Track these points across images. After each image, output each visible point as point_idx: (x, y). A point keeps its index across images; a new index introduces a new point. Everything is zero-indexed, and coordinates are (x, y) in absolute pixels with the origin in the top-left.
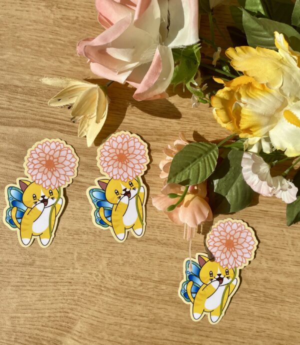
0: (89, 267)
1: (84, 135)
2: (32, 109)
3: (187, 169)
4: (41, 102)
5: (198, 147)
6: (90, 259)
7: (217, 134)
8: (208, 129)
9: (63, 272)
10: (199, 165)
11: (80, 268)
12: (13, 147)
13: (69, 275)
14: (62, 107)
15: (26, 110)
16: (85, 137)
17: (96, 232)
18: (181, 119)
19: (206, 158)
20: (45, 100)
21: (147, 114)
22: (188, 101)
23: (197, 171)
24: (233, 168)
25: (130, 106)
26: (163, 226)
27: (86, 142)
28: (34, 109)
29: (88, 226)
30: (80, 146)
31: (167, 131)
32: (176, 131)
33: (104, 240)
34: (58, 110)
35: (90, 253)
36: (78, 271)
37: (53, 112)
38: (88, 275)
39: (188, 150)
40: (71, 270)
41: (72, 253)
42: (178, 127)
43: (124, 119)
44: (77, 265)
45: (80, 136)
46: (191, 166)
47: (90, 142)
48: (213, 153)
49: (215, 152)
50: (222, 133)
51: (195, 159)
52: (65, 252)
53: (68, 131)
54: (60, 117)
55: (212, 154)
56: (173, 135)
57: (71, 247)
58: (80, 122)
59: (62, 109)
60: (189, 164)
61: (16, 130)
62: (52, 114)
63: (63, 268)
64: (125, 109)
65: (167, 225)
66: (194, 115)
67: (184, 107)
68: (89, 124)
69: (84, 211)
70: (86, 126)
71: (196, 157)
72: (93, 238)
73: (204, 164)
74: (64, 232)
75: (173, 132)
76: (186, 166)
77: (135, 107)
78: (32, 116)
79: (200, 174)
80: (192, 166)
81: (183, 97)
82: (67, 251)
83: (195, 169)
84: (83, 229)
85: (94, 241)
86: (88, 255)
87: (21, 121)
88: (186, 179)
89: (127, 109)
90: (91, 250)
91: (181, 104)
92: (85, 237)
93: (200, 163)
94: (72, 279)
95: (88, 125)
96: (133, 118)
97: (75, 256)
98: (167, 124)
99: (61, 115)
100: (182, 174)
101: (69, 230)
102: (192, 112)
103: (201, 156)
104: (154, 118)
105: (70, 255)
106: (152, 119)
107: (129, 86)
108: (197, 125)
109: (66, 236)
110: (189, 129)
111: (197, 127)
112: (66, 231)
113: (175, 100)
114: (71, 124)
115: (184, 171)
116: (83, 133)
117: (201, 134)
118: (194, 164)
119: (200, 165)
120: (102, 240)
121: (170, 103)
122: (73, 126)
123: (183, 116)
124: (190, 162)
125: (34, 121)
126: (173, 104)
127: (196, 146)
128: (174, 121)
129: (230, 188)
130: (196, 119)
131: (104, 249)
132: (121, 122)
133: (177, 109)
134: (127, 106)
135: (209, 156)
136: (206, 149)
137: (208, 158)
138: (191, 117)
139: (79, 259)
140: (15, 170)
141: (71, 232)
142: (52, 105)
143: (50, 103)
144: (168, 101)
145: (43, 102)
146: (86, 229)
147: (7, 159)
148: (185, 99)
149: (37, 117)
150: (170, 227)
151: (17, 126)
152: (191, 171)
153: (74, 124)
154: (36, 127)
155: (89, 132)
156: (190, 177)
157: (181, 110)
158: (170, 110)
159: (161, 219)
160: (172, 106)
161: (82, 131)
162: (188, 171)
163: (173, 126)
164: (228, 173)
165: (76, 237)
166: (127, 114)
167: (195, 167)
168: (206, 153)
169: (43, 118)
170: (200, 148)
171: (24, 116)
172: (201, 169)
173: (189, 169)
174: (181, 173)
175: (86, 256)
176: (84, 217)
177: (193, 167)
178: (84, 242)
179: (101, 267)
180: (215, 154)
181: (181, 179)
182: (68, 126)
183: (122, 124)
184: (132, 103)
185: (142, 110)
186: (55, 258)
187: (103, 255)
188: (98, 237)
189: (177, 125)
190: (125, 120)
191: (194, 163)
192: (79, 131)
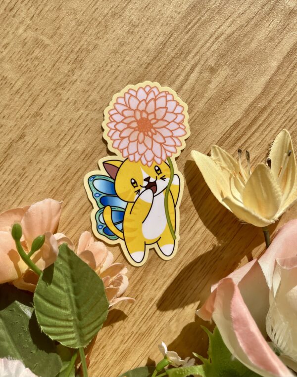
0: (17, 50)
1: (212, 154)
2: (291, 103)
3: (70, 287)
4: (293, 121)
5: (96, 321)
6: (29, 57)
7: (103, 347)
8: (118, 339)
9: (32, 10)
10: (66, 308)
11: (24, 36)
12: (253, 45)
13: (23, 14)
14: (270, 146)
15: (293, 93)
16: (209, 155)
17: (63, 89)
18: (155, 307)
19: (71, 324)
20: (293, 129)
21: (191, 261)
22: (176, 332)
23: (57, 302)
24: (34, 352)
25: (216, 243)
26: (14, 190)
27: (200, 151)
28: (289, 105)
29: (78, 82)
30: (200, 138)
31: (150, 276)
32: (142, 290)
33: (43, 94)
34: (268, 138)
35: (36, 63)
36: (21, 31)
37: (269, 129)
38: (6, 41)
39: (98, 304)
40: (28, 21)
41: (52, 37)
42: (146, 296)
43: (202, 224)
44: (30, 33)
45: (214, 147)
46: (72, 295)
47: (197, 156)
48: (73, 339)
49: (72, 342)
50: (101, 355)
51: (78, 307)
52: (59, 28)
53: (230, 134)
54: (257, 134)
55: (73, 335)
56: (138, 281)
57: (62, 41)
58: (234, 159)
59: (266, 144)
60: (76, 294)
61: (274, 64)
62: (267, 127)
63: (38, 11)
64: (216, 233)
65: (10, 197)
66: (150, 329)
67: (170, 320)
68: (224, 171)
69: (104, 90)
70: (224, 165)
71: (82, 310)
72: (56, 80)
73: (64, 318)
74: (89, 44)
75: (144, 284)
76: (75, 288)
77: (211, 249)
78: (280, 98)
79: (48, 305)
80: (70, 297)
81: (185, 328)
82: (59, 32)
83: (63, 301)
84: (78, 73)
85: (51, 79)
86: (36, 58)
87: (283, 78)
88: (54, 278)
89: (215, 236)
90: (40, 67)
91: (178, 320)
92: (65, 69)
93: (68, 312)
94: (14, 16)
95: (223, 168)
96: (198, 237)
97: (44, 38)
98: (161, 282)
99: (258, 138)
100: (66, 276)
101: (89, 52)
102: (157, 329)
103: (80, 317)
104: (181, 268)
105: (51, 33)
106: (180, 263)
107: (246, 258)
108: (133, 326)
109: (82, 43)
110: (135, 310)
111: (131, 324)
112: (91, 47)
113: (189, 313)
114: (239, 144)
115: (69, 280)
116: (216, 154)
117: (117, 324)
118: (71, 303)
119: (63, 311)
120: (46, 91)
121: (187, 304)
122: (233, 145)
123: (158, 312)
124: (78, 297)
125: (272, 95)
126: (184, 308)
127: (99, 317)
128: (159, 295)
129: (7, 327)
130: (144, 329)
131: (31, 86)
132: (200, 216)
133: (174, 309)
134: (219, 239)
135: (70, 330)
136: (85, 331)
137: (70, 327)
138: (150, 323)
139: (38, 43)
140: (219, 28)
141: (84, 53)
142: (280, 135)
143: (286, 132)
144: (193, 301)
145: (291, 124)
146: (75, 77)
147: (241, 27)
148: (181, 328)
149: (274, 104)
150: (7, 199)
151: (279, 68)
152: (62, 293)
153: (236, 149)
154: (262, 93)
155: (213, 164)
156: (52, 286)
157: (169, 314)
158: (178, 298)
159: (25, 192)
160: (183, 304)
161: (220, 155)
162: (65, 288)
163: (151, 289)
164: (30, 340)
165: (73, 57)
166: (208, 231)
167: (65, 301)
168: (80, 328)
169: (269, 111)
170: (92, 323)
171: (287, 87)
172: (57, 309)
173: (68, 291)
174: (68, 274)
175: (35, 54)
176: (95, 85)
177: (67, 299)
178: (57, 64)
179: (7, 66)
180: (70, 340)
181: (58, 269)
182: (239, 139)
183: (197, 216)
184: (219, 247)
185: (201, 256)
186: (59, 8)
187: (23, 79)
188: (53, 87)
189: (150, 296)
190: (200, 224)
191: (74, 302)
192: (223, 151)
